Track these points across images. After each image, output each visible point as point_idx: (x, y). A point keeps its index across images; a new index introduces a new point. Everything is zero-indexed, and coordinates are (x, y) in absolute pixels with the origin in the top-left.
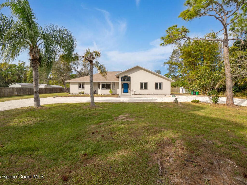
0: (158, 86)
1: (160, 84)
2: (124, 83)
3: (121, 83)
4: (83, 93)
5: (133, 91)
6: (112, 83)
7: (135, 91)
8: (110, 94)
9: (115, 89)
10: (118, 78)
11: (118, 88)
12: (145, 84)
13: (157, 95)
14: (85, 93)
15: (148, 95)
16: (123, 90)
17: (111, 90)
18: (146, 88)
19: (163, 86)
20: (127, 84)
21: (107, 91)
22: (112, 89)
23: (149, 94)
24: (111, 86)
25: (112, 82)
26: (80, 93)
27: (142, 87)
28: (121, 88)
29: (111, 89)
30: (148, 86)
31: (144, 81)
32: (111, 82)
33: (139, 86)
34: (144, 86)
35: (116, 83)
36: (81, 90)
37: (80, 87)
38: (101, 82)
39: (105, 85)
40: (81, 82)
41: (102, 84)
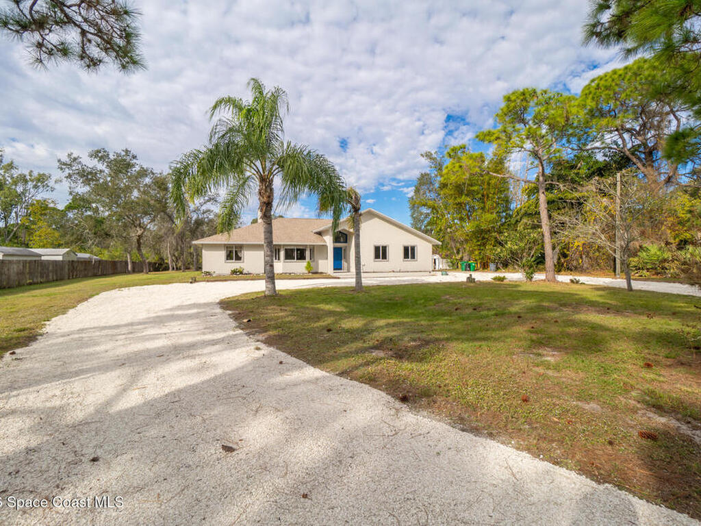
0: (409, 252)
1: (413, 248)
2: (338, 247)
3: (333, 247)
4: (242, 273)
6: (308, 246)
8: (307, 272)
9: (315, 261)
12: (385, 249)
15: (392, 273)
17: (309, 263)
18: (386, 259)
19: (418, 252)
20: (341, 248)
21: (299, 266)
22: (310, 261)
23: (394, 272)
24: (308, 254)
25: (310, 245)
26: (234, 272)
27: (377, 256)
29: (307, 260)
31: (381, 243)
32: (306, 245)
33: (371, 253)
34: (381, 253)
35: (317, 247)
36: (235, 265)
37: (229, 257)
38: (284, 245)
39: (292, 250)
40: (232, 246)
41: (285, 249)
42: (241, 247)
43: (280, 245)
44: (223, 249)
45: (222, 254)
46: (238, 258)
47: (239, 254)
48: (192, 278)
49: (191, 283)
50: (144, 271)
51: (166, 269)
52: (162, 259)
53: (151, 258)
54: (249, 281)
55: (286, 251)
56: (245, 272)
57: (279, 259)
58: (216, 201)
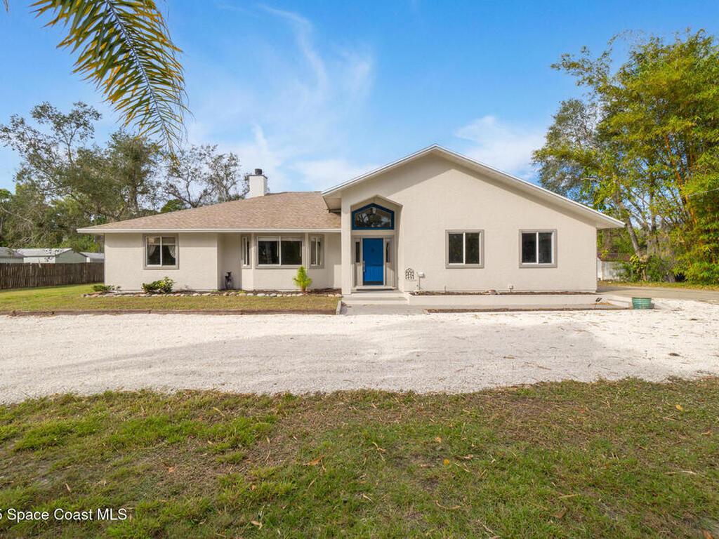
0: (536, 247)
1: (546, 239)
2: (364, 239)
3: (353, 237)
4: (167, 290)
5: (410, 274)
6: (307, 236)
7: (423, 276)
8: (299, 289)
9: (323, 267)
10: (335, 215)
11: (339, 262)
12: (473, 239)
13: (532, 293)
14: (174, 288)
15: (491, 296)
16: (360, 269)
17: (302, 270)
18: (478, 262)
19: (560, 248)
20: (381, 240)
22: (311, 268)
23: (494, 293)
24: (305, 252)
25: (311, 234)
26: (150, 289)
27: (454, 256)
28: (352, 263)
29: (303, 265)
30: (487, 248)
31: (464, 226)
32: (302, 235)
33: (442, 248)
34: (464, 248)
35: (326, 239)
37: (153, 259)
38: (257, 235)
39: (273, 245)
40: (157, 236)
41: (259, 242)
42: (173, 238)
43: (249, 234)
44: (141, 243)
45: (138, 253)
46: (170, 260)
47: (171, 253)
55: (262, 246)
57: (248, 264)
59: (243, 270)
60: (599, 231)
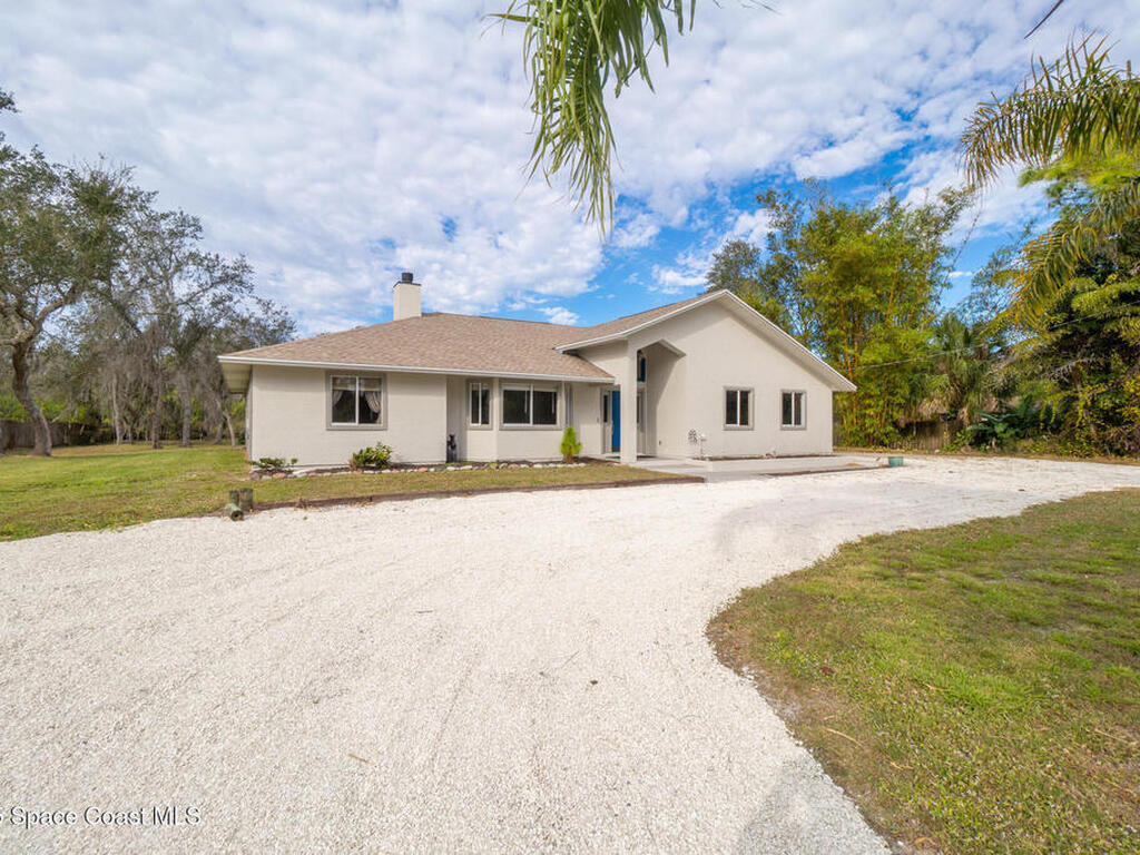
2: (613, 392)
5: (692, 436)
6: (563, 386)
13: (790, 456)
16: (609, 430)
17: (570, 432)
18: (747, 423)
23: (769, 456)
24: (560, 407)
25: (567, 383)
29: (560, 425)
30: (757, 409)
31: (738, 382)
32: (560, 383)
33: (721, 408)
34: (738, 408)
35: (574, 390)
36: (360, 438)
38: (502, 380)
39: (522, 397)
40: (352, 375)
41: (505, 391)
42: (377, 379)
43: (489, 380)
44: (321, 383)
45: (319, 400)
46: (369, 416)
47: (372, 405)
48: (236, 498)
49: (236, 516)
50: (38, 446)
51: (108, 438)
52: (96, 415)
53: (71, 412)
54: (454, 499)
55: (508, 395)
56: (393, 459)
57: (485, 421)
58: (241, 283)
59: (469, 432)
60: (834, 393)
